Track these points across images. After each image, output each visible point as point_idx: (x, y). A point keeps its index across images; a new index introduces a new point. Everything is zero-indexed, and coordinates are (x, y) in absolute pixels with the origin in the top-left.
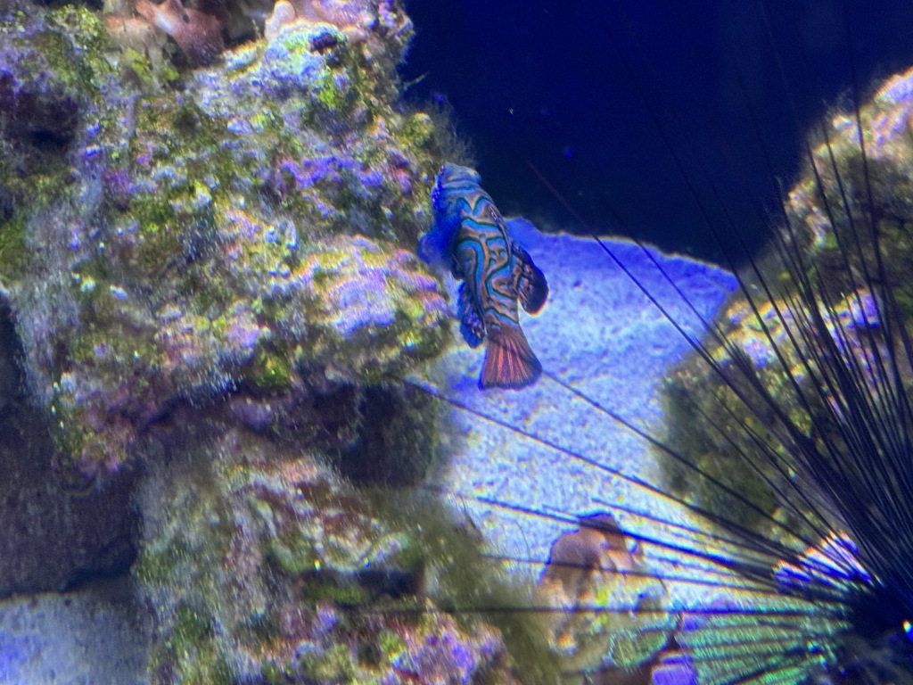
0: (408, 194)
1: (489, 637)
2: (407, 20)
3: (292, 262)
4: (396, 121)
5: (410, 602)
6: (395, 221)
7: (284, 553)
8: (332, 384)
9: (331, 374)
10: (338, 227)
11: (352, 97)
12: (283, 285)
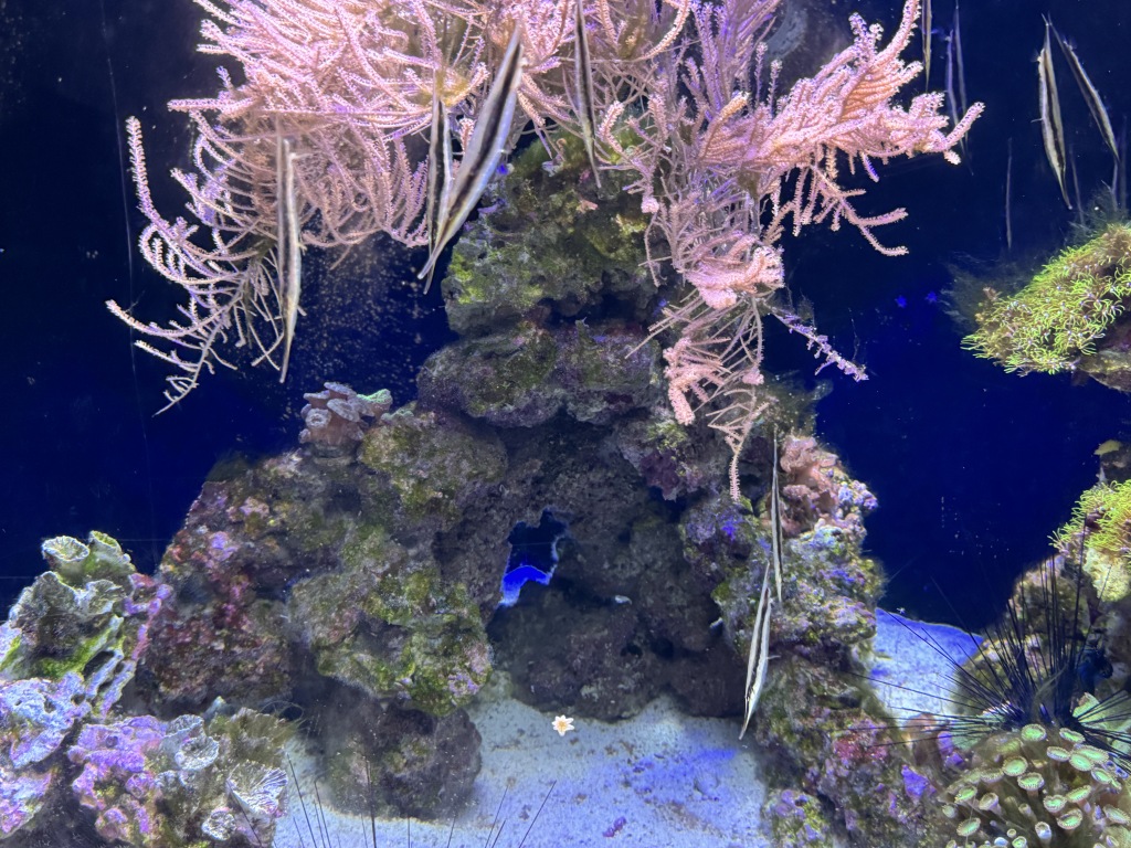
0: (863, 586)
1: (882, 724)
2: (864, 530)
3: (822, 602)
4: (860, 562)
5: (856, 710)
6: (857, 594)
7: (814, 689)
8: (832, 643)
9: (832, 639)
10: (838, 593)
11: (845, 552)
12: (818, 609)
